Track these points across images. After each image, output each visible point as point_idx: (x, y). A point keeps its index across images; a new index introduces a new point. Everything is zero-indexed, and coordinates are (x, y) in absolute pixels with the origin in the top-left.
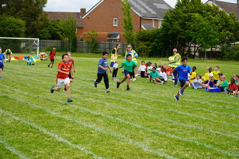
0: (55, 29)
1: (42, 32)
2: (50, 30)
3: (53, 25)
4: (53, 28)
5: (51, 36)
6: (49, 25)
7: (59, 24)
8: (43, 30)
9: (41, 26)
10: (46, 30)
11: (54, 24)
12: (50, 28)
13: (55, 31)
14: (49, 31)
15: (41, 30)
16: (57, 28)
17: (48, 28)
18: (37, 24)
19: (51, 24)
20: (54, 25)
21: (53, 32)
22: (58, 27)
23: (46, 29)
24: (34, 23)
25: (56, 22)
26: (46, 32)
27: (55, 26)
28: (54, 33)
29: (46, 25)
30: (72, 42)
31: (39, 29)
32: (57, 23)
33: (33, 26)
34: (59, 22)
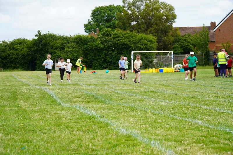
0: (187, 44)
1: (174, 47)
2: (182, 45)
4: (185, 43)
5: (183, 51)
7: (190, 38)
8: (175, 46)
9: (172, 41)
10: (177, 45)
11: (185, 38)
12: (182, 43)
13: (187, 45)
14: (181, 46)
15: (173, 45)
17: (180, 43)
18: (168, 39)
19: (182, 39)
20: (185, 40)
21: (184, 46)
22: (190, 41)
24: (165, 39)
25: (187, 36)
26: (178, 47)
27: (187, 41)
28: (186, 47)
29: (178, 40)
30: (205, 55)
31: (171, 45)
33: (164, 42)
34: (190, 37)
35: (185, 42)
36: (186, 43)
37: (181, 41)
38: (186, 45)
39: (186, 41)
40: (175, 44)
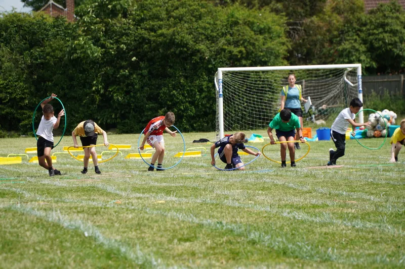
0: (387, 37)
1: (344, 50)
2: (371, 43)
3: (378, 23)
4: (381, 36)
5: (374, 64)
6: (365, 25)
7: (397, 18)
8: (346, 45)
9: (337, 29)
11: (381, 20)
12: (370, 35)
14: (368, 45)
15: (339, 43)
16: (394, 33)
17: (362, 35)
19: (371, 22)
20: (383, 25)
21: (380, 48)
22: (398, 28)
23: (356, 40)
24: (312, 22)
25: (387, 13)
26: (357, 50)
27: (387, 28)
28: (387, 50)
29: (355, 25)
32: (391, 15)
34: (398, 14)
35: (381, 33)
36: (386, 35)
37: (369, 30)
38: (384, 43)
39: (384, 29)
40: (348, 40)
